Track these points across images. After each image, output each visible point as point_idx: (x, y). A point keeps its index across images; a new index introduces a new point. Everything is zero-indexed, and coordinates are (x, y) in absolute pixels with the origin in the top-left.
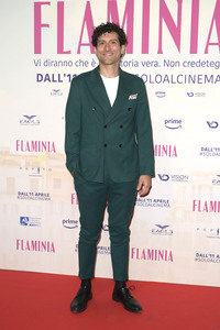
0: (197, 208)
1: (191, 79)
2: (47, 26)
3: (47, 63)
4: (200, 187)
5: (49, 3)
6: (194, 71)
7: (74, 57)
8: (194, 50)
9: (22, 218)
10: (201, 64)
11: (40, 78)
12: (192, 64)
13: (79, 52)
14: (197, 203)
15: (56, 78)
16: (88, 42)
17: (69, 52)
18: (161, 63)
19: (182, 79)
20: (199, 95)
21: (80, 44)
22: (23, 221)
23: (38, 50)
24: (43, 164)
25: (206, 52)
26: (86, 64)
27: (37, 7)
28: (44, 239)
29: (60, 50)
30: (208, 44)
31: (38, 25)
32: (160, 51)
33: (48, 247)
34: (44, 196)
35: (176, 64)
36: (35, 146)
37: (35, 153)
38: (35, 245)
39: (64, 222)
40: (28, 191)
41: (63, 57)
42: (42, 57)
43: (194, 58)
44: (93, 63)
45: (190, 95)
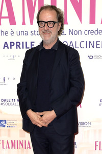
0: (98, 147)
1: (91, 44)
4: (100, 131)
10: (99, 32)
12: (92, 32)
14: (98, 144)
16: (7, 15)
19: (83, 45)
20: (97, 57)
26: (6, 33)
35: (79, 32)
43: (93, 27)
44: (12, 33)
45: (91, 57)
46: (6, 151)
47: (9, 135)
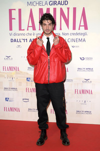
0: (76, 92)
1: (73, 40)
2: (15, 19)
3: (15, 34)
4: (78, 84)
5: (15, 10)
6: (75, 37)
7: (26, 32)
8: (74, 28)
9: (6, 98)
10: (77, 34)
11: (12, 40)
12: (74, 34)
13: (28, 30)
14: (76, 90)
15: (19, 41)
16: (31, 25)
17: (24, 30)
18: (61, 34)
19: (69, 40)
20: (77, 47)
21: (28, 27)
22: (7, 99)
23: (11, 29)
24: (14, 76)
25: (79, 29)
26: (31, 34)
27: (10, 11)
28: (15, 107)
29: (20, 29)
30: (80, 26)
31: (11, 19)
32: (61, 29)
33: (17, 110)
34: (15, 89)
35: (67, 34)
36: (11, 68)
37: (11, 72)
38: (12, 109)
39: (23, 99)
40: (8, 87)
41: (21, 32)
42: (13, 32)
43: (74, 32)
44: (34, 34)
45: (73, 47)
46: (30, 93)
47: (32, 86)
